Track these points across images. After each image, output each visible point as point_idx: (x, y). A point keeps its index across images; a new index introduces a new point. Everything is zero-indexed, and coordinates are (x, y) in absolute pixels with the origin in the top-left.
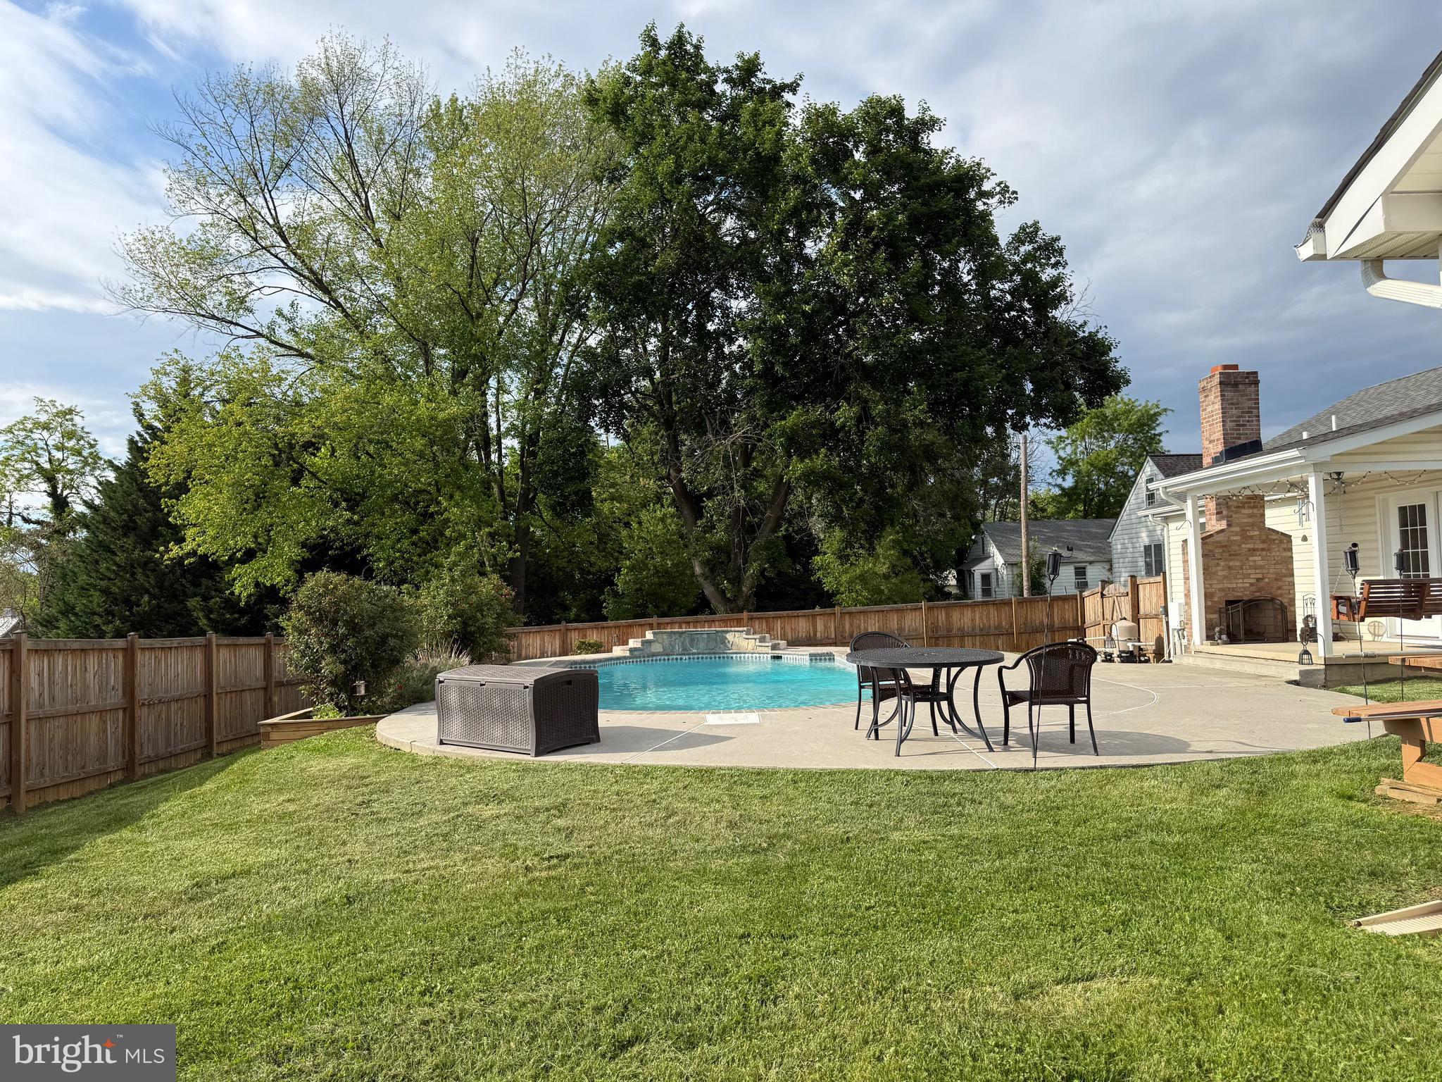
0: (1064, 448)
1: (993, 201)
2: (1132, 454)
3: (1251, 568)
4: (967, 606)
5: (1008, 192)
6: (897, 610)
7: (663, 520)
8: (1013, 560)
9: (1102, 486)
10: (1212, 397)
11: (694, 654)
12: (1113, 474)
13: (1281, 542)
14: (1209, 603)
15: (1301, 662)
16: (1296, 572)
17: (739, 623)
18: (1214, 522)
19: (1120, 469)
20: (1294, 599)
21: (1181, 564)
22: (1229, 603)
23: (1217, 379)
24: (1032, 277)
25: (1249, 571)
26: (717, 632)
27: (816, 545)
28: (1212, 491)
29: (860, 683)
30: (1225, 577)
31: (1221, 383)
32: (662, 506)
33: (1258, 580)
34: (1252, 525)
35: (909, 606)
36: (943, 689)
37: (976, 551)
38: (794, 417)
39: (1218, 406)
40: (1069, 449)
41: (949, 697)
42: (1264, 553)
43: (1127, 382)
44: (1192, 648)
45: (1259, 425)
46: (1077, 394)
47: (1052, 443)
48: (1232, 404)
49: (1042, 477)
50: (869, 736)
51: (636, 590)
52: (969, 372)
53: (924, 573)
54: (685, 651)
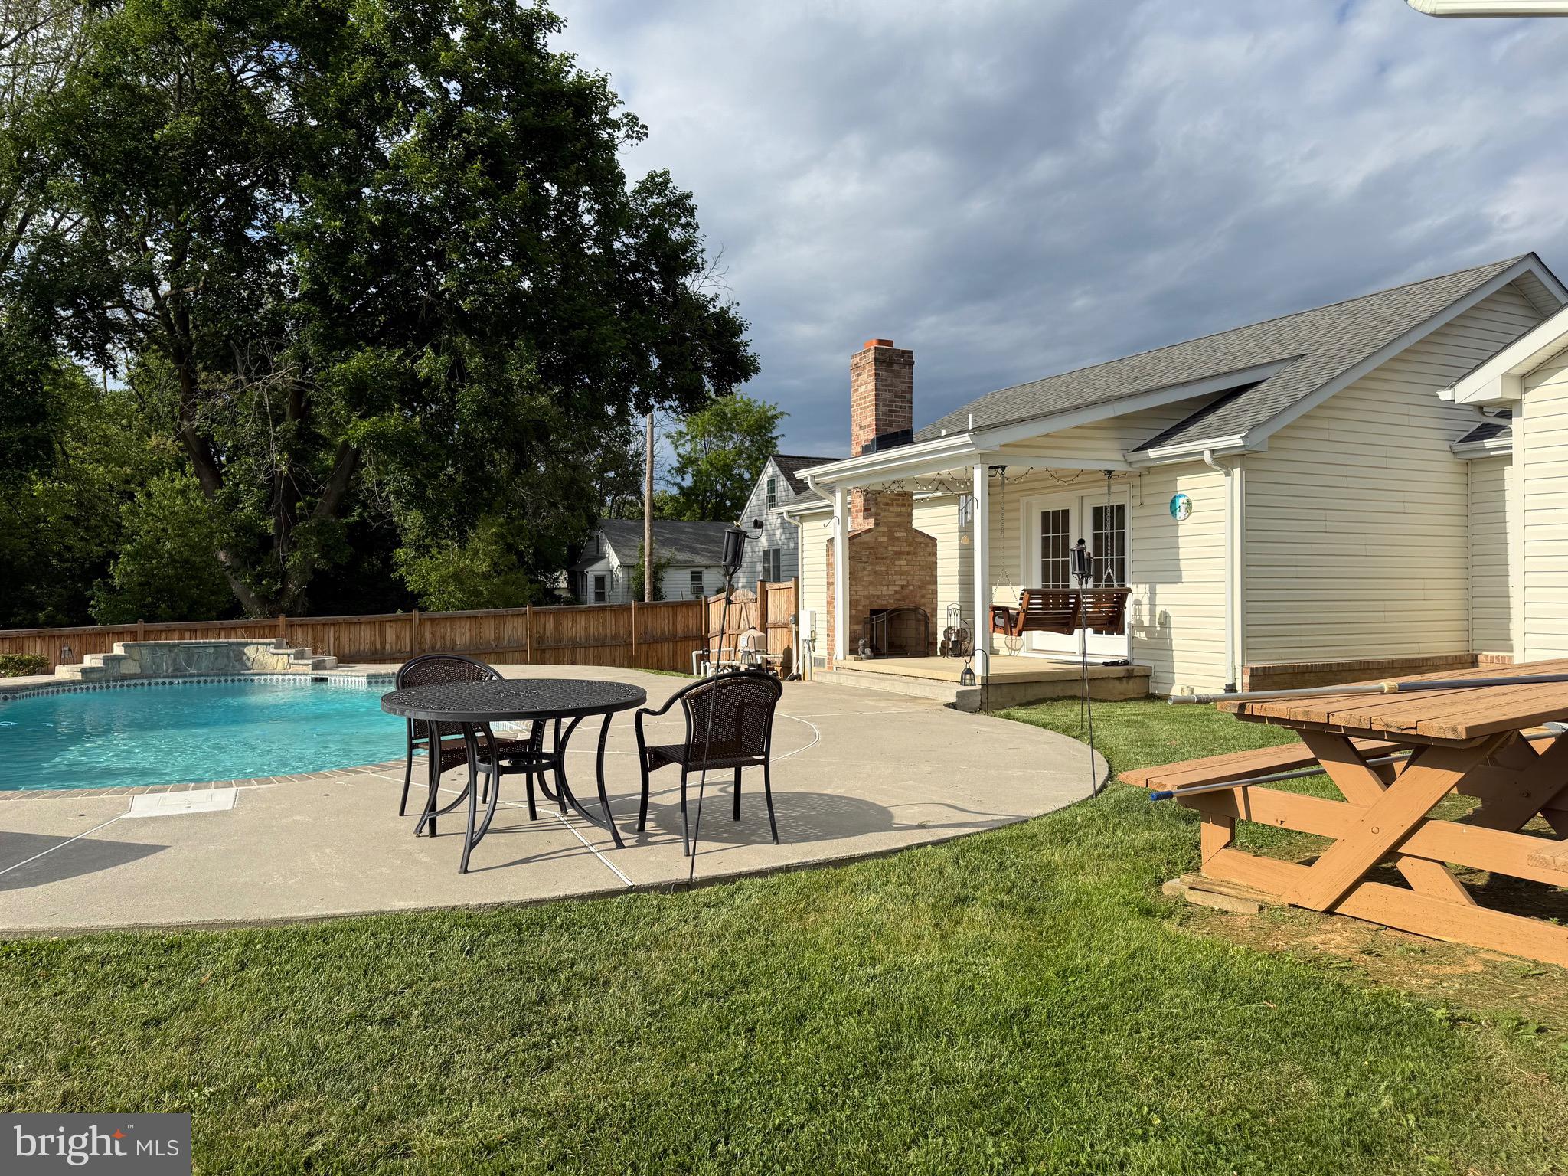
0: (684, 445)
1: (620, 134)
2: (749, 457)
3: (896, 573)
4: (581, 611)
5: (637, 124)
6: (495, 616)
7: (183, 492)
8: (629, 561)
9: (719, 487)
10: (864, 376)
11: (192, 676)
12: (731, 477)
13: (927, 546)
14: (854, 612)
15: (963, 683)
16: (939, 579)
17: (272, 631)
18: (860, 520)
19: (736, 471)
20: (935, 610)
21: (824, 568)
22: (874, 612)
23: (871, 355)
24: (658, 236)
25: (895, 577)
26: (231, 644)
27: (399, 535)
28: (862, 484)
29: (411, 738)
30: (871, 583)
31: (876, 360)
32: (184, 474)
33: (903, 587)
34: (899, 526)
35: (510, 610)
36: (548, 747)
37: (591, 547)
38: (359, 361)
39: (871, 386)
40: (688, 447)
41: (557, 762)
42: (910, 557)
43: (757, 370)
44: (835, 664)
45: (911, 413)
46: (705, 378)
47: (672, 437)
48: (886, 386)
49: (661, 474)
50: (419, 830)
51: (141, 584)
52: (589, 330)
53: (532, 572)
54: (178, 672)
